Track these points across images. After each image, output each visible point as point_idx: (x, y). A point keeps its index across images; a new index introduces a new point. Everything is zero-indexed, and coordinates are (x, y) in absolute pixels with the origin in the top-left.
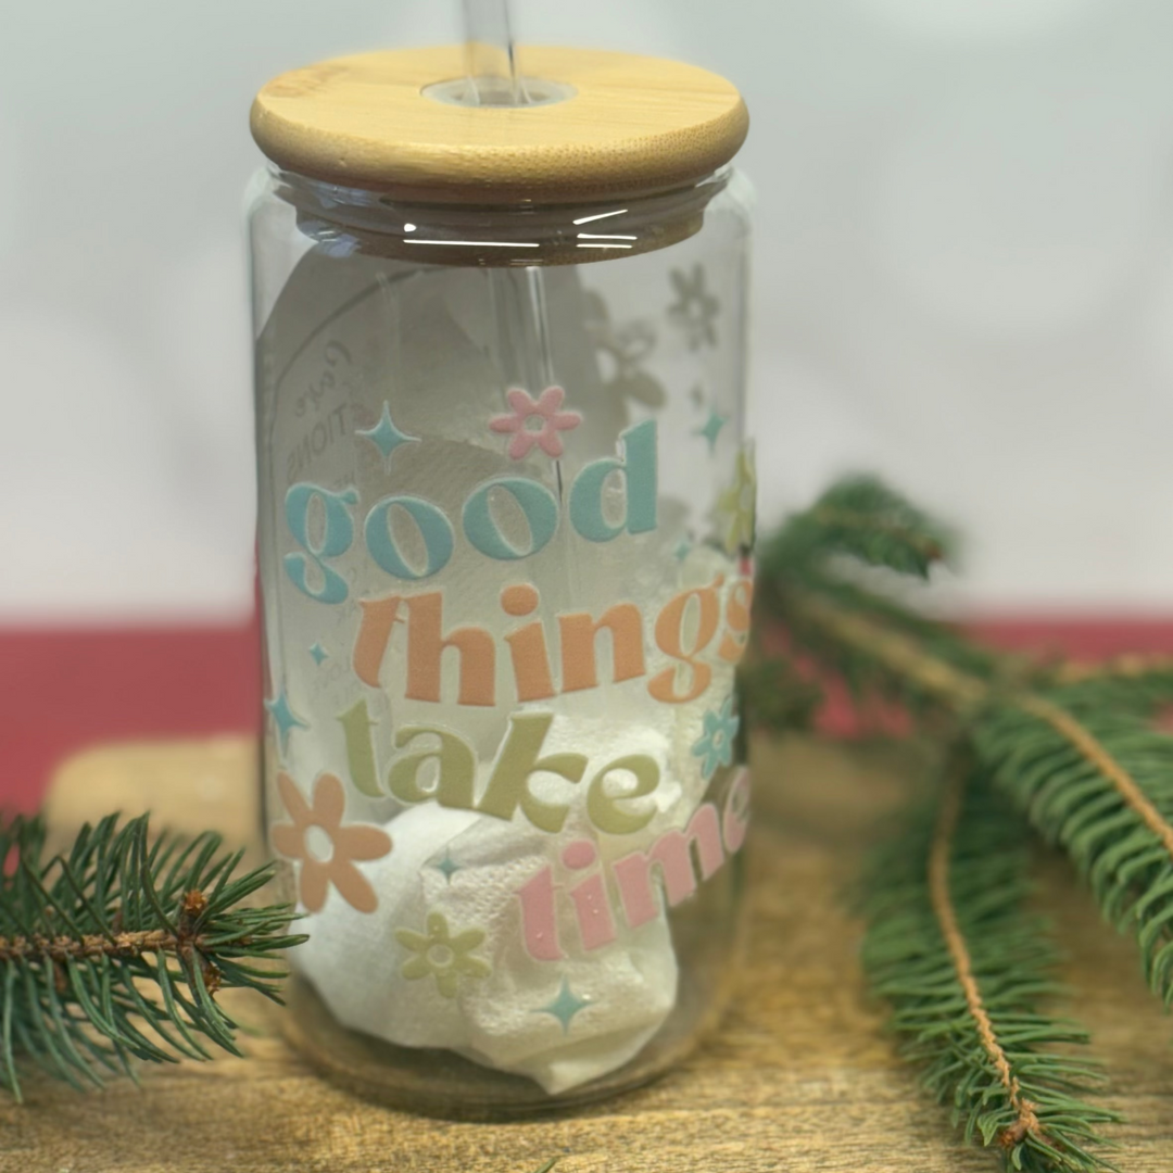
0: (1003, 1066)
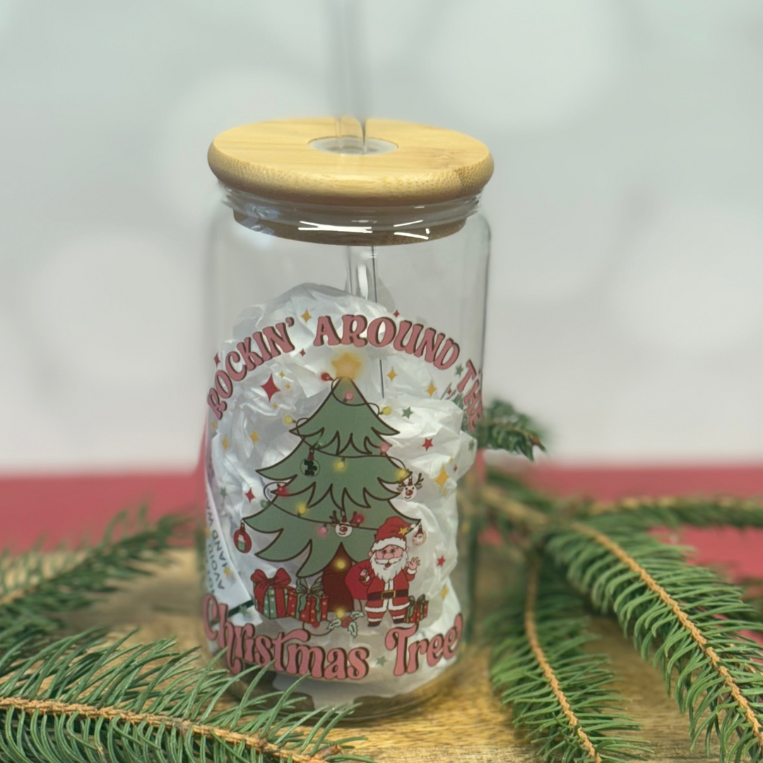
0: (588, 746)
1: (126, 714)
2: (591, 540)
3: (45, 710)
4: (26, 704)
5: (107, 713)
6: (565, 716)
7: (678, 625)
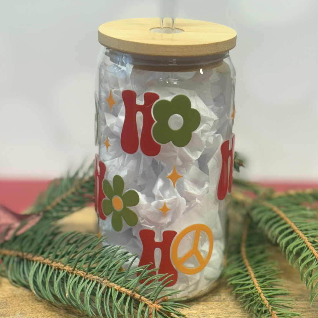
2: (271, 210)
6: (256, 289)
7: (307, 248)
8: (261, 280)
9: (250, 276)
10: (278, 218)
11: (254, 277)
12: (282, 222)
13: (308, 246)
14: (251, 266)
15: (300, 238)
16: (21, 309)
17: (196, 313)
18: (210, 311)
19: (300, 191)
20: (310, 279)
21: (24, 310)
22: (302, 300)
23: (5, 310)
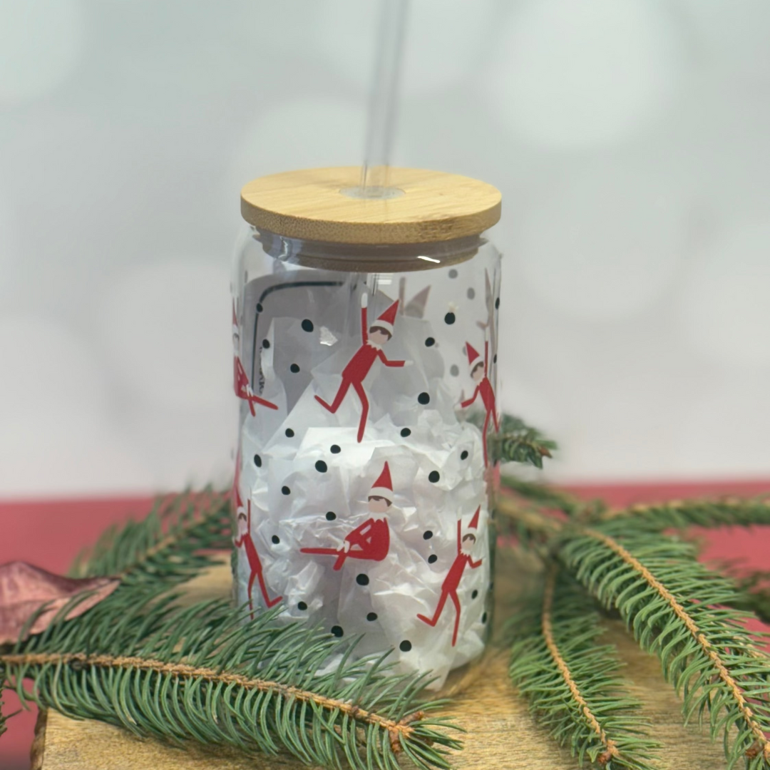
0: (595, 724)
1: (242, 679)
2: (600, 543)
3: (177, 673)
4: (162, 667)
5: (225, 677)
6: (576, 701)
7: (674, 616)
8: (585, 682)
9: (563, 677)
10: (615, 559)
11: (570, 679)
12: (625, 566)
13: (677, 611)
14: (563, 656)
15: (661, 596)
16: (107, 762)
17: (460, 756)
18: (488, 750)
19: (658, 505)
20: (681, 676)
21: (113, 764)
22: (667, 721)
23: (76, 766)
